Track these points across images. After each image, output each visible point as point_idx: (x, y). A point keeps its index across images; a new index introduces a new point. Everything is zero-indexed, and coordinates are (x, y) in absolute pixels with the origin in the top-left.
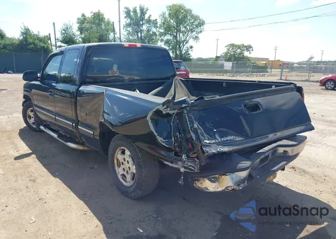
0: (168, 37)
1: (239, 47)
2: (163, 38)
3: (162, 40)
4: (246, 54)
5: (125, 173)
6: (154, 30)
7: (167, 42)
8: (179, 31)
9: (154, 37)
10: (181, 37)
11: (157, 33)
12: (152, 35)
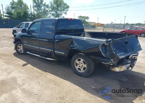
0: (53, 12)
1: (83, 17)
2: (51, 12)
3: (51, 14)
4: (86, 20)
5: (80, 68)
6: (47, 9)
7: (53, 15)
8: (58, 10)
9: (47, 12)
10: (59, 12)
11: (48, 10)
12: (46, 11)
